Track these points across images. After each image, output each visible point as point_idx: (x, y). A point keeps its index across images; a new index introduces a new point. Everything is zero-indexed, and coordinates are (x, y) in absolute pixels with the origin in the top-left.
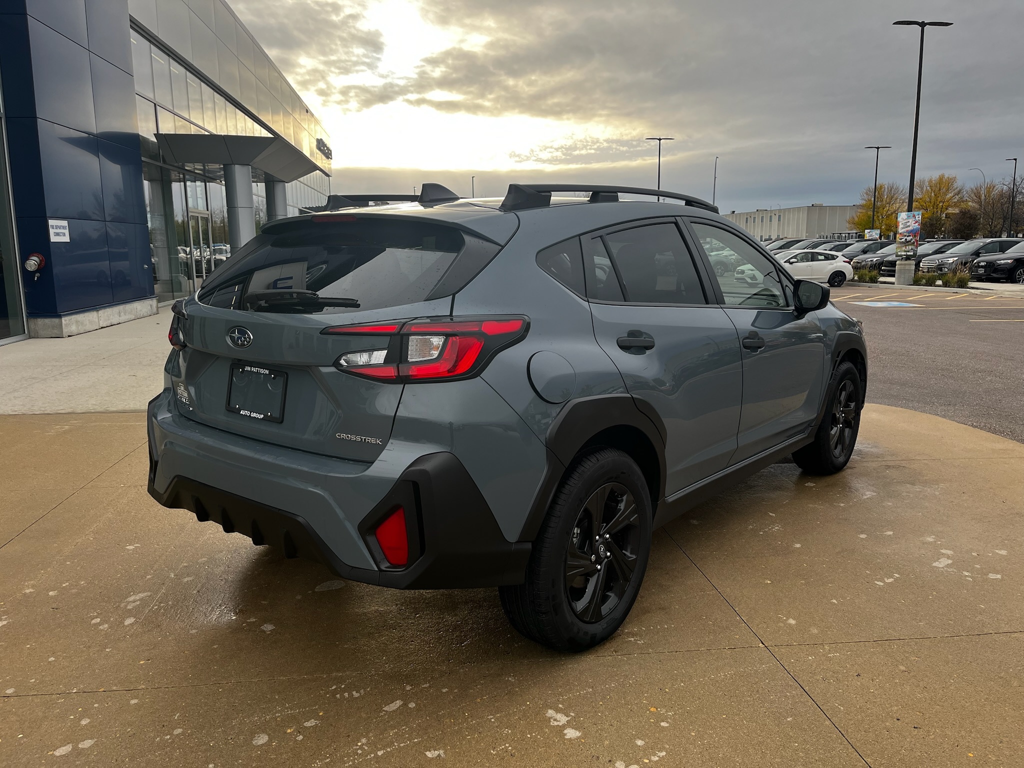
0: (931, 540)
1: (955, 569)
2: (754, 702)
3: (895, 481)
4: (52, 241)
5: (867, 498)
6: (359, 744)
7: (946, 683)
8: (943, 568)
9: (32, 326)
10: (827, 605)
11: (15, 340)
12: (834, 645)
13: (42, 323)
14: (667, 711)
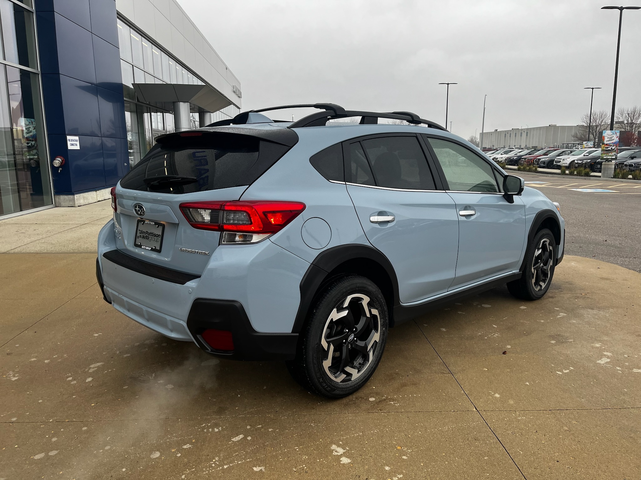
0: (599, 346)
1: (611, 365)
2: (465, 446)
3: (581, 306)
4: (69, 149)
5: (560, 317)
6: (214, 460)
7: (593, 439)
8: (603, 364)
9: (57, 200)
10: (522, 386)
11: (46, 208)
12: (522, 412)
13: (63, 198)
14: (407, 449)
